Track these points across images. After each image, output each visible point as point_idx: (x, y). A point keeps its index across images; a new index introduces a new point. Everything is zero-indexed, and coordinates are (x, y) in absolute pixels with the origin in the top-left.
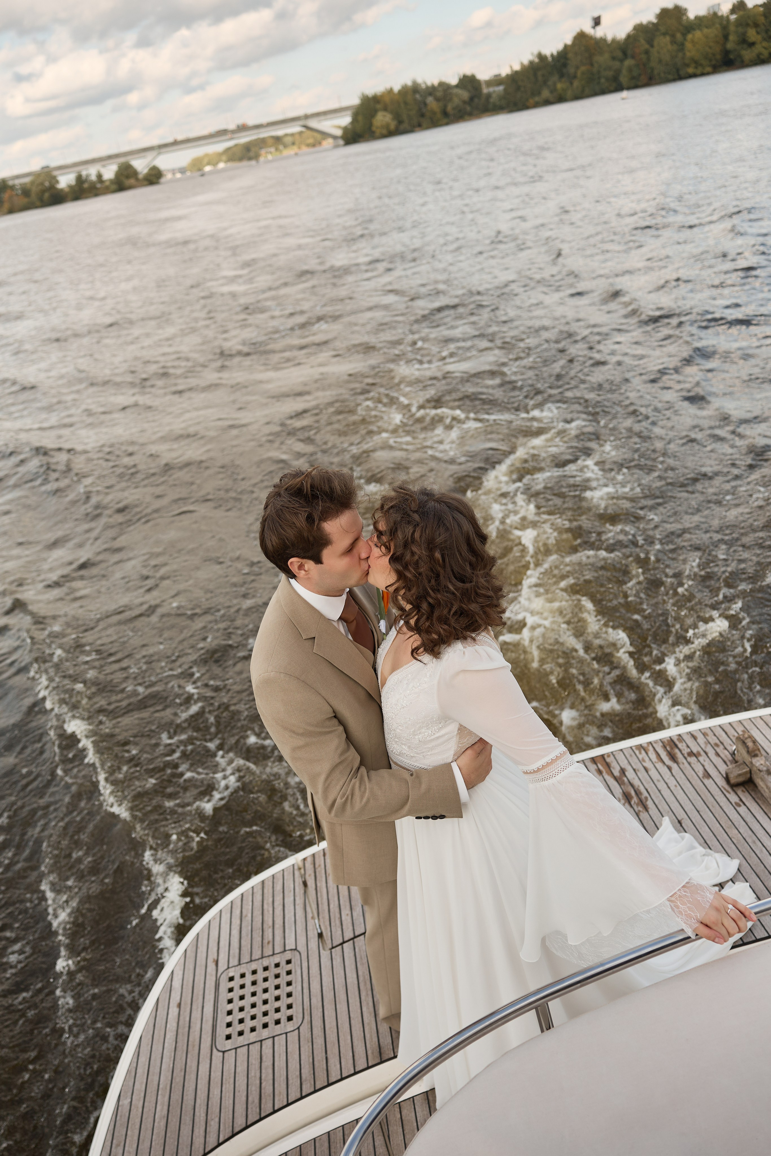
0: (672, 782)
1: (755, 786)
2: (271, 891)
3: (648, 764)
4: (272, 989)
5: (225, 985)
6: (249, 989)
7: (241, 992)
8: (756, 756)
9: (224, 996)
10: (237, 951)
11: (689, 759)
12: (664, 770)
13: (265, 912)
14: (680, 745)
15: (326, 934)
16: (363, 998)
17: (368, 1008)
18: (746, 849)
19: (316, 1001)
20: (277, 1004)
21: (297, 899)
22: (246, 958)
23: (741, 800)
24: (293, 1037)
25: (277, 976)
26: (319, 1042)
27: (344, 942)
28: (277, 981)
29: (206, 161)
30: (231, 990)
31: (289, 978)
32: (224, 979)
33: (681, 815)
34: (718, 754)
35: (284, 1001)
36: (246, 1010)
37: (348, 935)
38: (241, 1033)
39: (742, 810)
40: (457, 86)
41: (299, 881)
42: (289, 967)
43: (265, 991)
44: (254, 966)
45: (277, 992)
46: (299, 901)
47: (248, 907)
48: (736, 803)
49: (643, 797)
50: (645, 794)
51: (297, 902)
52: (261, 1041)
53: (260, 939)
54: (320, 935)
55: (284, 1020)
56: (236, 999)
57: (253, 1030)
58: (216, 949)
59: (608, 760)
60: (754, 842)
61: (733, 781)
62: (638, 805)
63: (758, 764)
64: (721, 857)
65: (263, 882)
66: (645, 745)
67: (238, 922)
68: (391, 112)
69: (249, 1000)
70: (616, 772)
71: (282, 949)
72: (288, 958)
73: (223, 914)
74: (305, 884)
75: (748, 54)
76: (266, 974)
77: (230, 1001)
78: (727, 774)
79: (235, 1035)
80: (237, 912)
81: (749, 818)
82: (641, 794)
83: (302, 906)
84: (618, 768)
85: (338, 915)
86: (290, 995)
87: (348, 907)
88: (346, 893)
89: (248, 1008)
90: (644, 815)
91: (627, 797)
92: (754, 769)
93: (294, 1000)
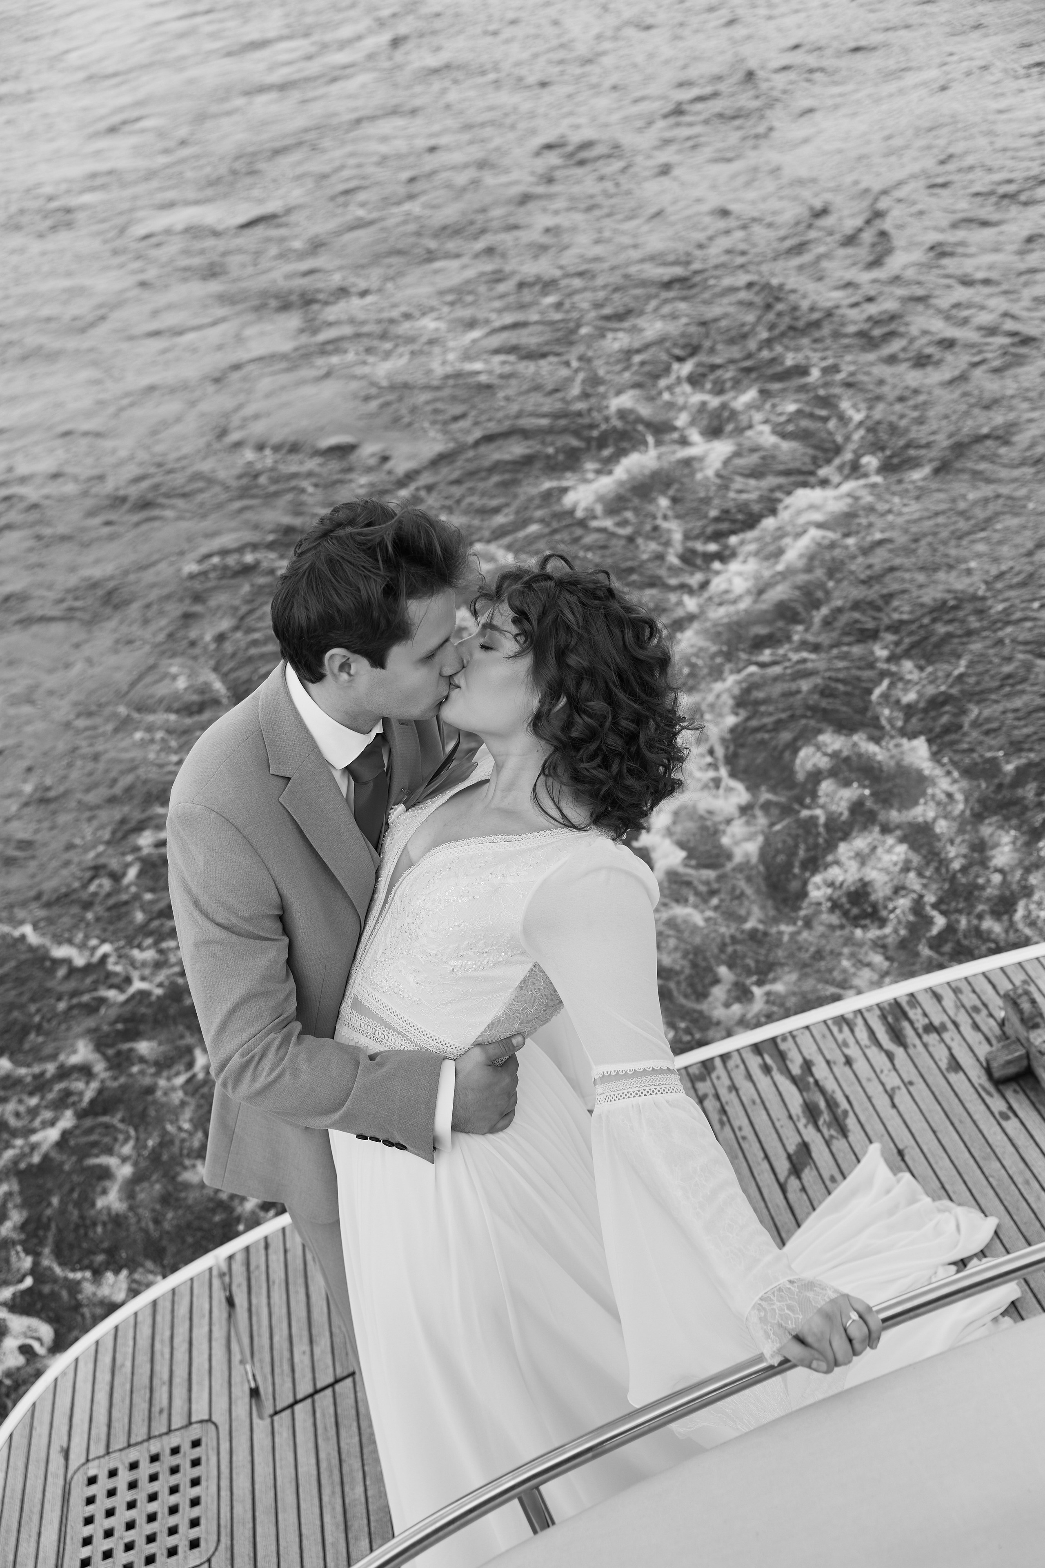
0: (891, 1081)
1: (1034, 1080)
2: (168, 1317)
3: (853, 1051)
4: (164, 1494)
5: (79, 1492)
6: (124, 1495)
7: (109, 1503)
8: (1036, 1026)
9: (78, 1510)
10: (104, 1429)
11: (926, 1038)
12: (880, 1060)
13: (158, 1356)
14: (911, 1013)
15: (265, 1391)
16: (325, 1499)
17: (333, 1517)
18: (1011, 1196)
19: (242, 1511)
20: (172, 1521)
21: (215, 1329)
22: (119, 1441)
23: (1010, 1108)
25: (174, 1470)
27: (296, 1402)
28: (174, 1480)
30: (90, 1501)
31: (196, 1472)
32: (79, 1481)
33: (904, 1140)
34: (976, 1027)
35: (187, 1513)
36: (117, 1534)
37: (305, 1388)
39: (1012, 1125)
41: (219, 1296)
42: (196, 1453)
43: (153, 1497)
44: (133, 1455)
45: (173, 1499)
46: (219, 1333)
47: (125, 1349)
48: (1000, 1114)
49: (839, 1111)
50: (844, 1105)
51: (215, 1336)
53: (146, 1406)
54: (255, 1393)
55: (183, 1548)
56: (99, 1517)
58: (65, 1428)
59: (783, 1046)
60: (1027, 1182)
61: (997, 1074)
62: (829, 1126)
63: (1037, 1041)
64: (967, 1215)
65: (155, 1303)
66: (850, 1016)
67: (108, 1377)
69: (123, 1515)
71: (185, 1422)
72: (195, 1437)
73: (81, 1364)
74: (230, 1302)
76: (155, 1467)
77: (89, 1521)
78: (988, 1061)
80: (105, 1360)
81: (1022, 1140)
82: (837, 1105)
83: (223, 1343)
84: (799, 1061)
85: (286, 1354)
86: (195, 1502)
87: (306, 1340)
88: (304, 1314)
89: (120, 1531)
90: (839, 1145)
91: (811, 1112)
92: (1033, 1050)
93: (204, 1510)
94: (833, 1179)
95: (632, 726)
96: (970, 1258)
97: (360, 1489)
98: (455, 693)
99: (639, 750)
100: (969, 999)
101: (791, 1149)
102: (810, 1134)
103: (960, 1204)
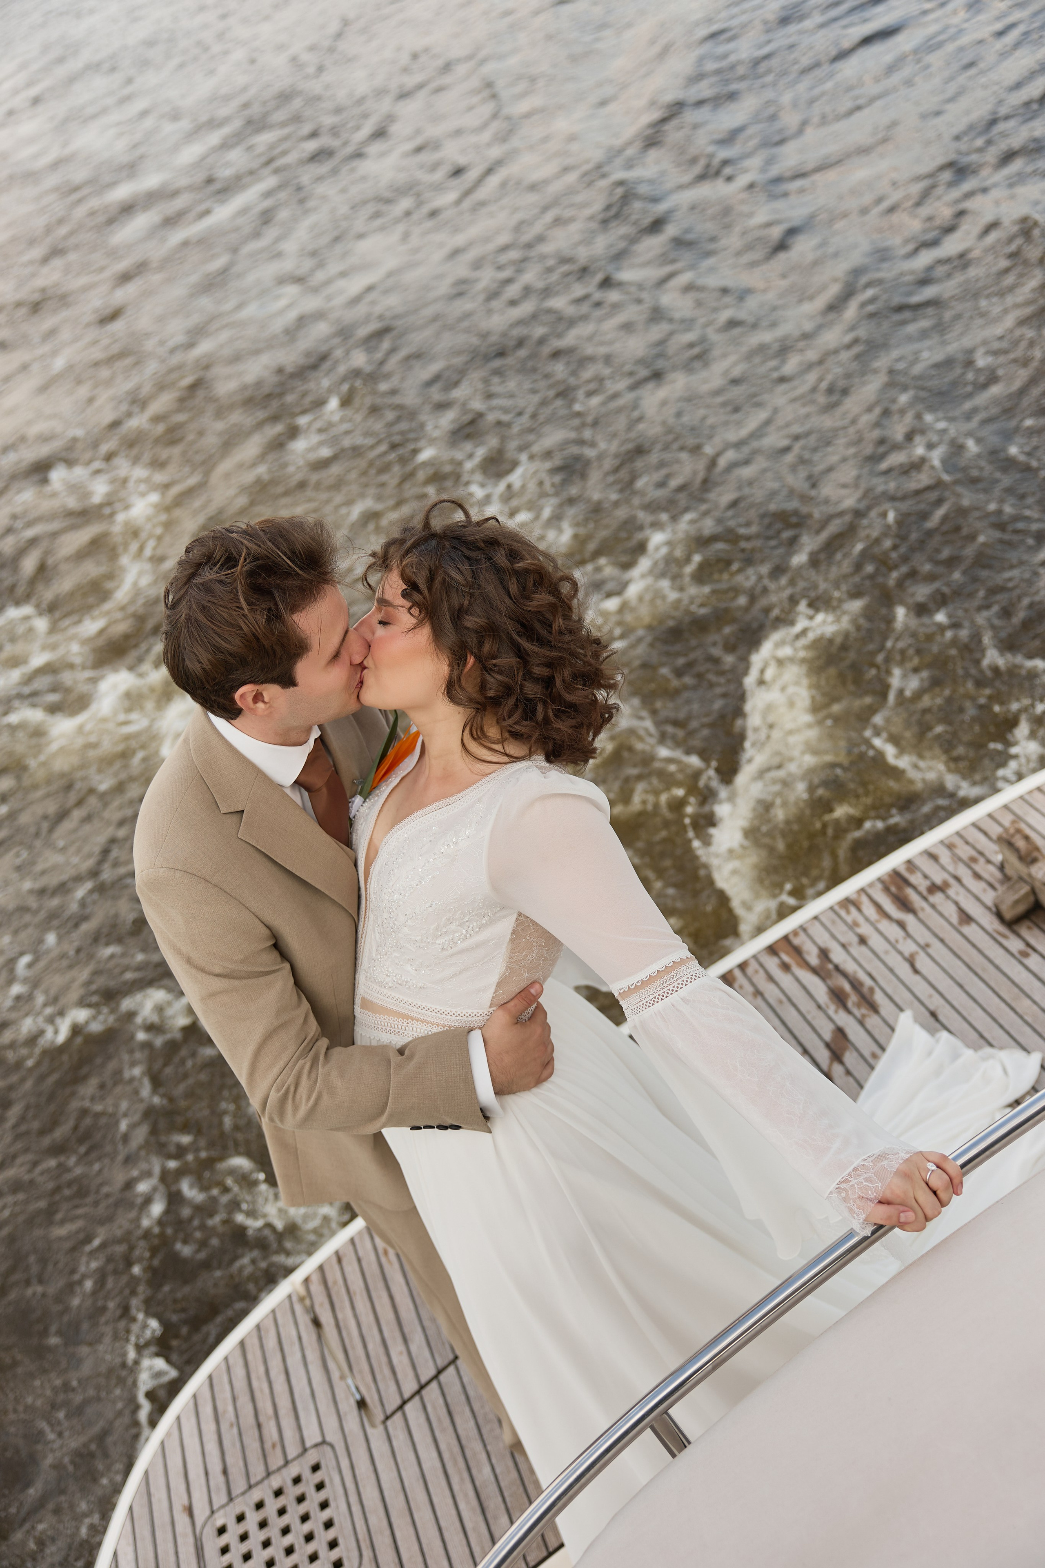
0: (907, 948)
2: (258, 1353)
3: (865, 929)
4: (296, 1524)
5: (212, 1545)
6: (257, 1537)
7: (244, 1548)
8: (1034, 861)
9: (215, 1562)
10: (221, 1477)
11: (931, 899)
12: (893, 931)
13: (257, 1394)
14: (912, 879)
15: (372, 1400)
16: (456, 1487)
19: (377, 1520)
20: (310, 1548)
21: (307, 1353)
22: (239, 1485)
23: (1028, 945)
25: (301, 1499)
27: (404, 1402)
28: (302, 1509)
30: (225, 1550)
31: (322, 1495)
32: (209, 1534)
33: (934, 1001)
34: (977, 876)
35: (323, 1537)
37: (409, 1387)
39: (1031, 960)
41: (304, 1320)
42: (318, 1477)
43: (286, 1531)
44: (256, 1495)
45: (307, 1527)
46: (313, 1356)
47: (224, 1397)
48: (1019, 952)
49: (865, 990)
50: (868, 982)
51: (309, 1358)
53: (257, 1444)
54: (362, 1404)
56: (238, 1563)
58: (183, 1487)
59: (796, 941)
62: (859, 1006)
64: (1011, 1057)
65: (242, 1344)
66: (854, 897)
67: (213, 1427)
69: (261, 1556)
70: (813, 959)
71: (299, 1450)
72: (313, 1462)
73: (183, 1421)
74: (317, 1323)
76: (281, 1501)
78: (997, 906)
80: (207, 1411)
82: (861, 984)
83: (319, 1363)
84: (814, 951)
85: (384, 1359)
86: (328, 1525)
87: (399, 1340)
88: (391, 1315)
90: (873, 1021)
91: (838, 997)
92: (1037, 885)
93: (342, 1531)
94: (872, 1055)
96: (1023, 1096)
97: (487, 1470)
101: (828, 1037)
102: (843, 1019)
103: (1001, 1048)
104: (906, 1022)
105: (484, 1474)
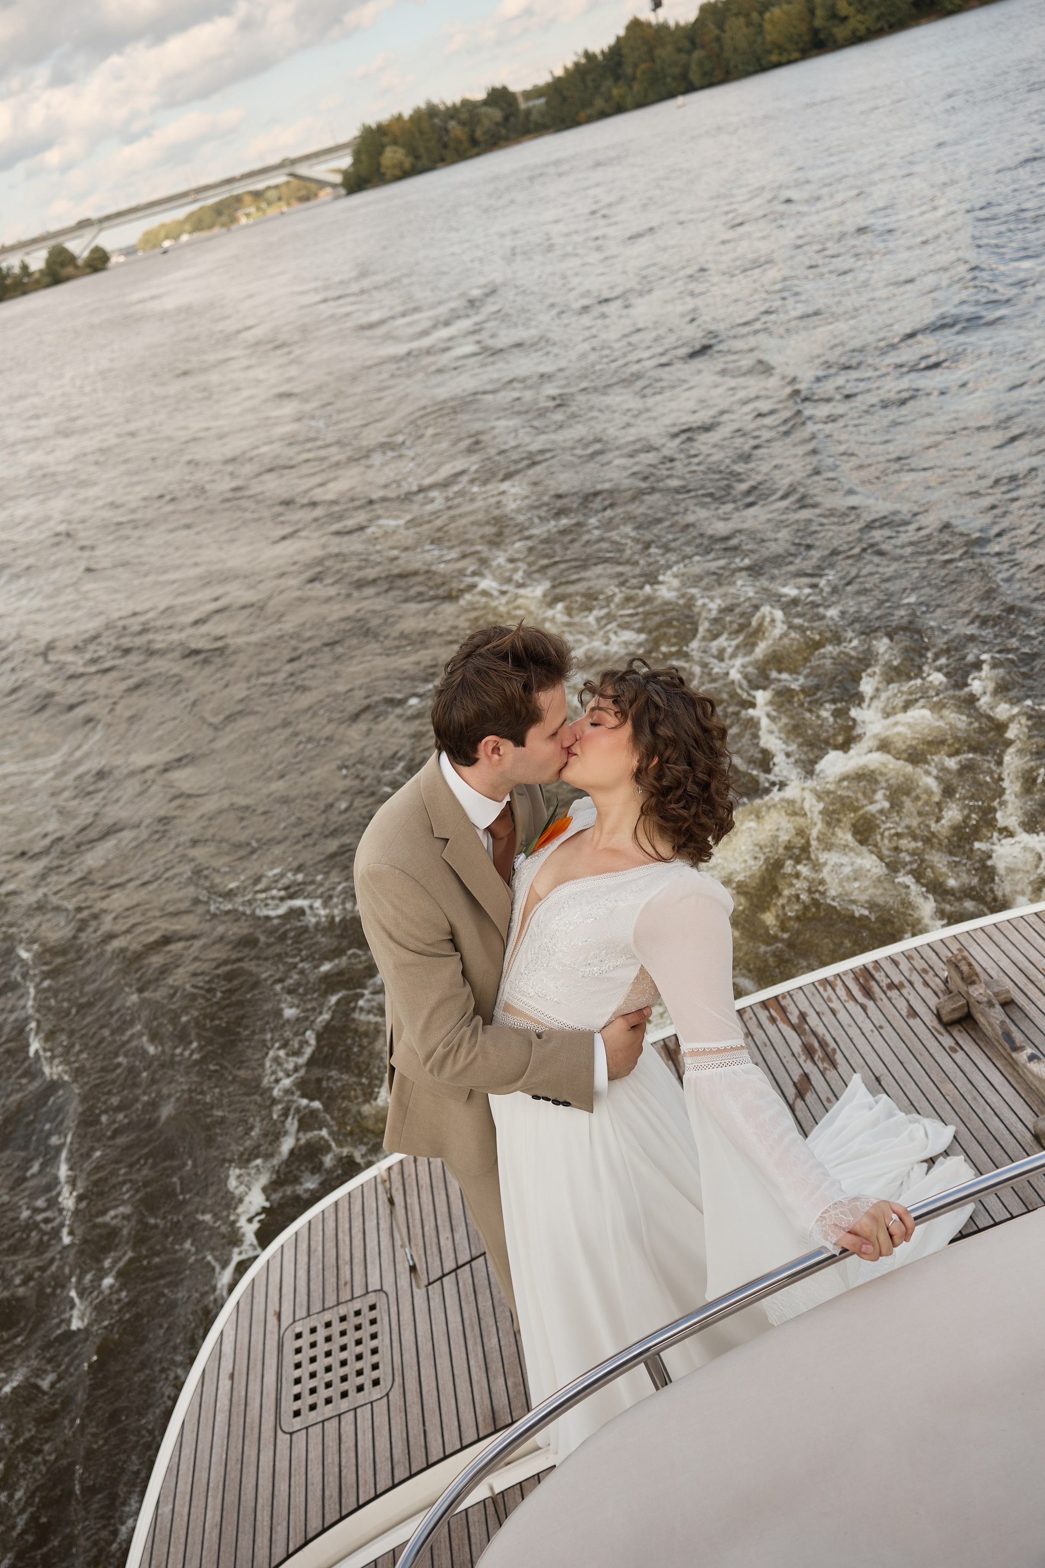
0: (867, 1026)
1: (975, 1022)
2: (347, 1214)
3: (836, 1005)
4: (351, 1345)
5: (290, 1345)
6: (323, 1347)
7: (312, 1352)
8: (973, 983)
9: (290, 1359)
10: (305, 1298)
11: (889, 993)
12: (856, 1010)
13: (341, 1243)
14: (877, 975)
15: (421, 1267)
16: (470, 1347)
17: (477, 1361)
18: (964, 1110)
19: (409, 1357)
20: (359, 1365)
21: (381, 1220)
22: (316, 1307)
23: (958, 1043)
24: (381, 1408)
25: (358, 1328)
26: (414, 1411)
27: (444, 1276)
28: (358, 1335)
29: (162, 234)
30: (298, 1351)
31: (373, 1329)
32: (289, 1336)
33: (880, 1070)
34: (926, 984)
35: (369, 1360)
36: (319, 1375)
37: (449, 1265)
38: (313, 1407)
39: (959, 1056)
40: (485, 103)
41: (383, 1198)
42: (373, 1314)
43: (343, 1348)
44: (327, 1316)
45: (359, 1349)
46: (384, 1225)
47: (317, 1238)
48: (951, 1048)
49: (830, 1050)
50: (833, 1045)
51: (382, 1226)
52: (339, 1415)
53: (334, 1280)
54: (413, 1269)
55: (368, 1385)
56: (306, 1363)
57: (328, 1401)
58: (277, 1296)
59: (783, 1003)
60: (975, 1099)
61: (945, 1019)
62: (823, 1061)
63: (976, 994)
64: (932, 1124)
65: (336, 1203)
66: (831, 979)
67: (306, 1259)
68: (404, 146)
69: (323, 1362)
71: (363, 1291)
72: (371, 1303)
73: (286, 1250)
74: (391, 1201)
75: (841, 32)
76: (344, 1326)
77: (298, 1366)
78: (938, 1009)
79: (305, 1411)
80: (303, 1246)
81: (968, 1067)
82: (827, 1045)
83: (388, 1231)
84: (797, 1013)
85: (435, 1240)
86: (374, 1351)
87: (448, 1228)
88: (446, 1210)
89: (321, 1373)
90: (831, 1074)
91: (809, 1051)
92: (972, 1001)
93: (381, 1357)
94: (829, 1100)
95: (705, 778)
96: (937, 1156)
97: (495, 1340)
98: (573, 759)
99: (710, 796)
100: (920, 964)
101: (796, 1078)
102: (809, 1067)
103: (928, 1117)
104: (856, 1081)
105: (492, 1343)
